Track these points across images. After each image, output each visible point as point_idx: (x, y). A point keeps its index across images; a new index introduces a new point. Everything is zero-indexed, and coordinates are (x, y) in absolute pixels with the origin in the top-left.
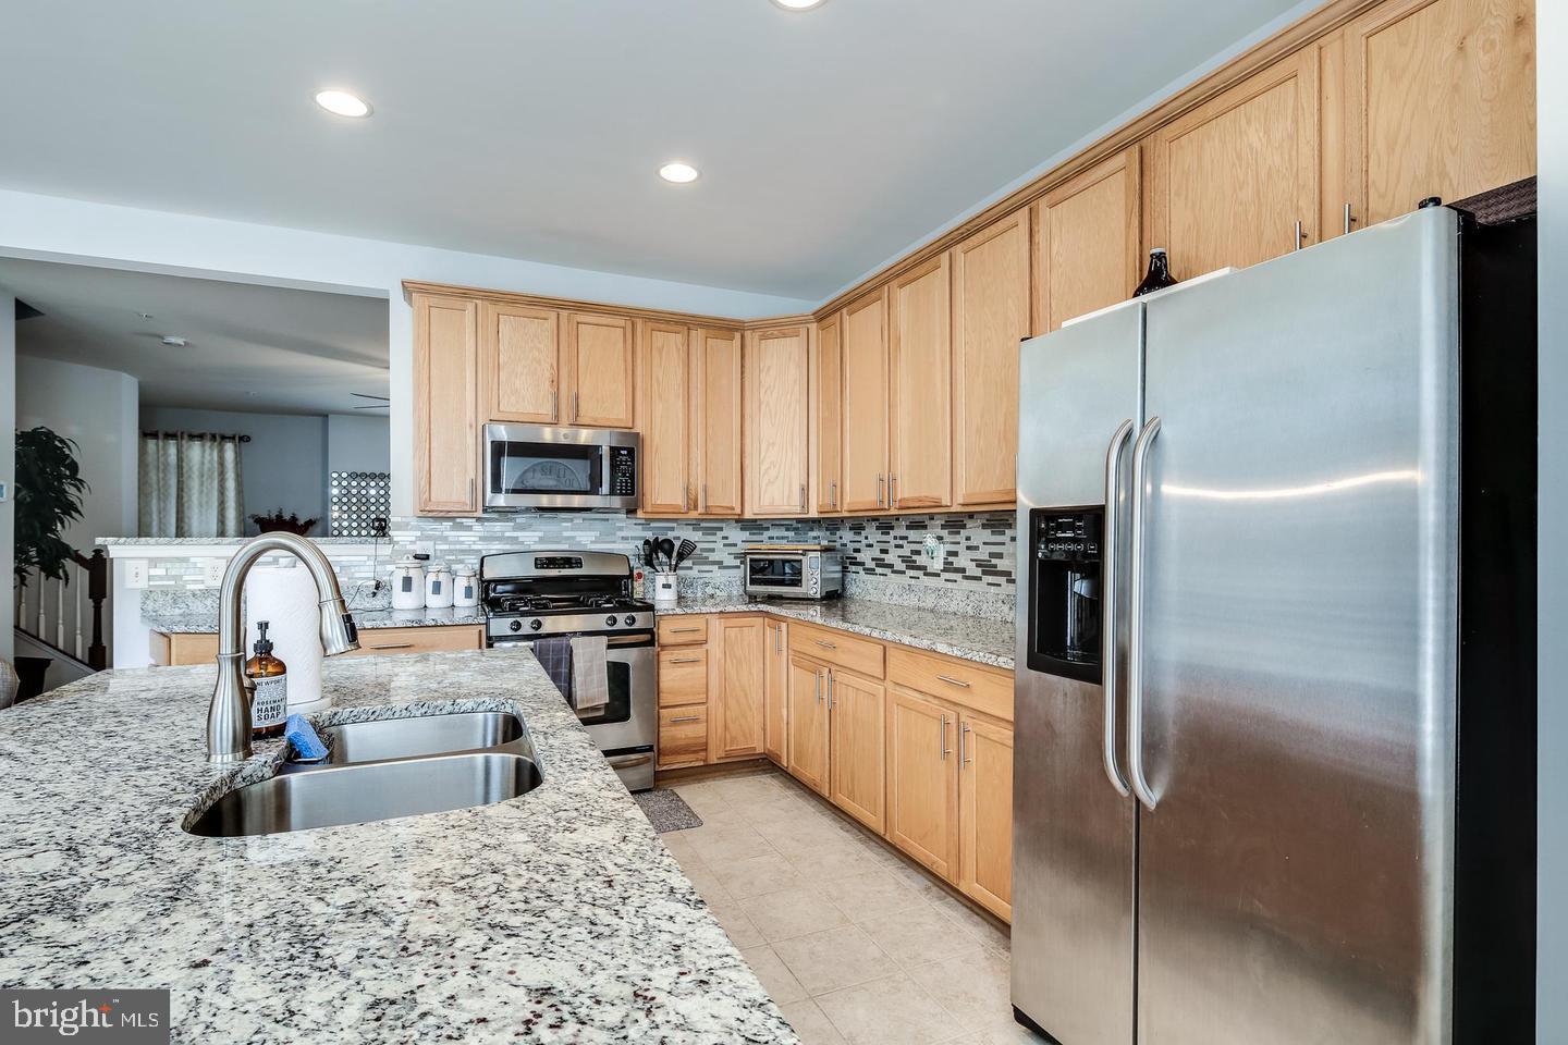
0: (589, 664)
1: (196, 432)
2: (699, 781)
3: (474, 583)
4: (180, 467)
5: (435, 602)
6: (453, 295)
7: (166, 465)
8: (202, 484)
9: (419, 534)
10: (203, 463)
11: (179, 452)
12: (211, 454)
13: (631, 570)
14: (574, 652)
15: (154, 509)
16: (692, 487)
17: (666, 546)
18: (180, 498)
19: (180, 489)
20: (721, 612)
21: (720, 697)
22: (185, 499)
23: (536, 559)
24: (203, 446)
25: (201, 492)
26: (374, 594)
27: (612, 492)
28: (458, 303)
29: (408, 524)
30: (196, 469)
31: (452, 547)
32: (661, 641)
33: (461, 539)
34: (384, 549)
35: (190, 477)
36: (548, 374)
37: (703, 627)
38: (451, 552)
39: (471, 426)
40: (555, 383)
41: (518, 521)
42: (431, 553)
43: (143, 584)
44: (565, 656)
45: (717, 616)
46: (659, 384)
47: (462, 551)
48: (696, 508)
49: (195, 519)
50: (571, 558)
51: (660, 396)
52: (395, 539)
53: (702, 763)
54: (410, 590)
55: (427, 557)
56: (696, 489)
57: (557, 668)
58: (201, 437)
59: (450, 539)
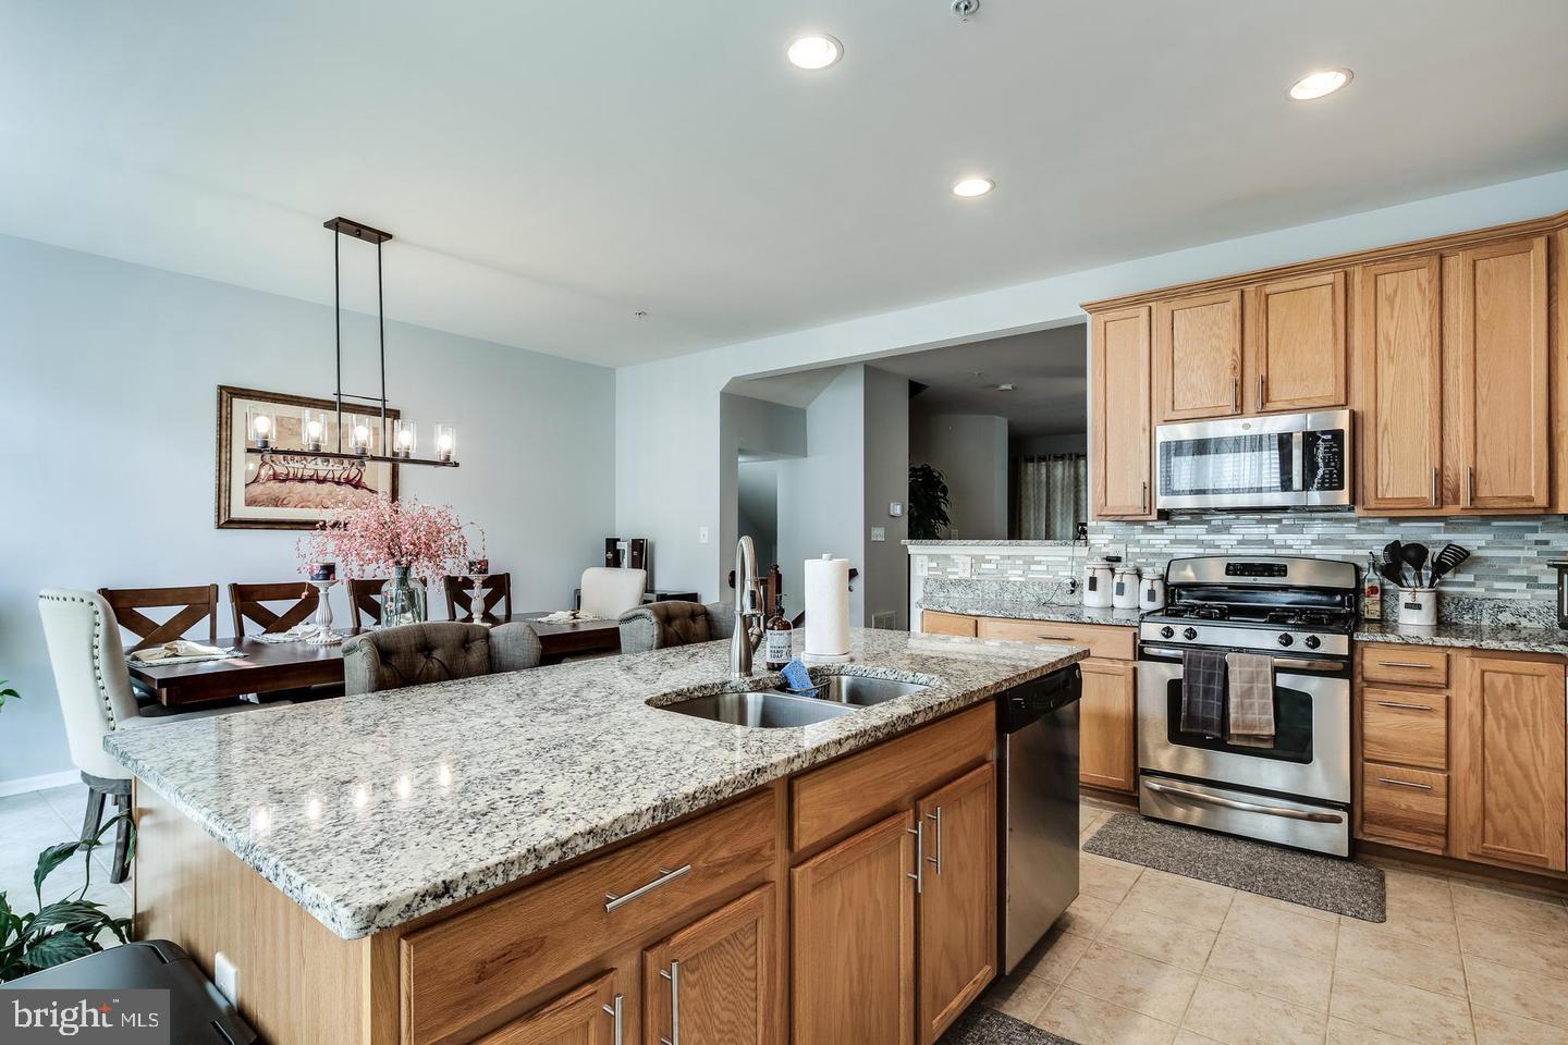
0: (1247, 685)
1: (1060, 453)
2: (1437, 875)
3: (1158, 587)
4: (1048, 483)
5: (1119, 602)
6: (1128, 304)
7: (1039, 483)
8: (1063, 497)
9: (1112, 537)
10: (1063, 479)
11: (1048, 471)
12: (1069, 471)
13: (1359, 581)
14: (1230, 669)
15: (1032, 517)
16: (1449, 474)
17: (1412, 553)
18: (1048, 507)
19: (1048, 501)
20: (1473, 648)
21: (1472, 767)
22: (1052, 508)
23: (1229, 565)
24: (1064, 464)
25: (1062, 502)
26: (1073, 592)
27: (1306, 486)
28: (1129, 312)
29: (1103, 528)
30: (1059, 484)
31: (1144, 550)
32: (1366, 675)
33: (1152, 542)
34: (1081, 551)
35: (1054, 491)
36: (1228, 361)
37: (1442, 665)
38: (1142, 555)
39: (1144, 430)
40: (1238, 368)
41: (1213, 523)
42: (1123, 556)
43: (925, 573)
44: (1219, 672)
45: (1469, 653)
46: (1389, 343)
47: (1155, 554)
48: (1456, 500)
49: (1058, 528)
50: (1274, 565)
51: (1391, 358)
52: (1092, 542)
53: (1440, 853)
54: (1095, 590)
55: (1118, 559)
56: (1457, 475)
57: (1210, 683)
58: (1062, 458)
59: (1143, 542)
